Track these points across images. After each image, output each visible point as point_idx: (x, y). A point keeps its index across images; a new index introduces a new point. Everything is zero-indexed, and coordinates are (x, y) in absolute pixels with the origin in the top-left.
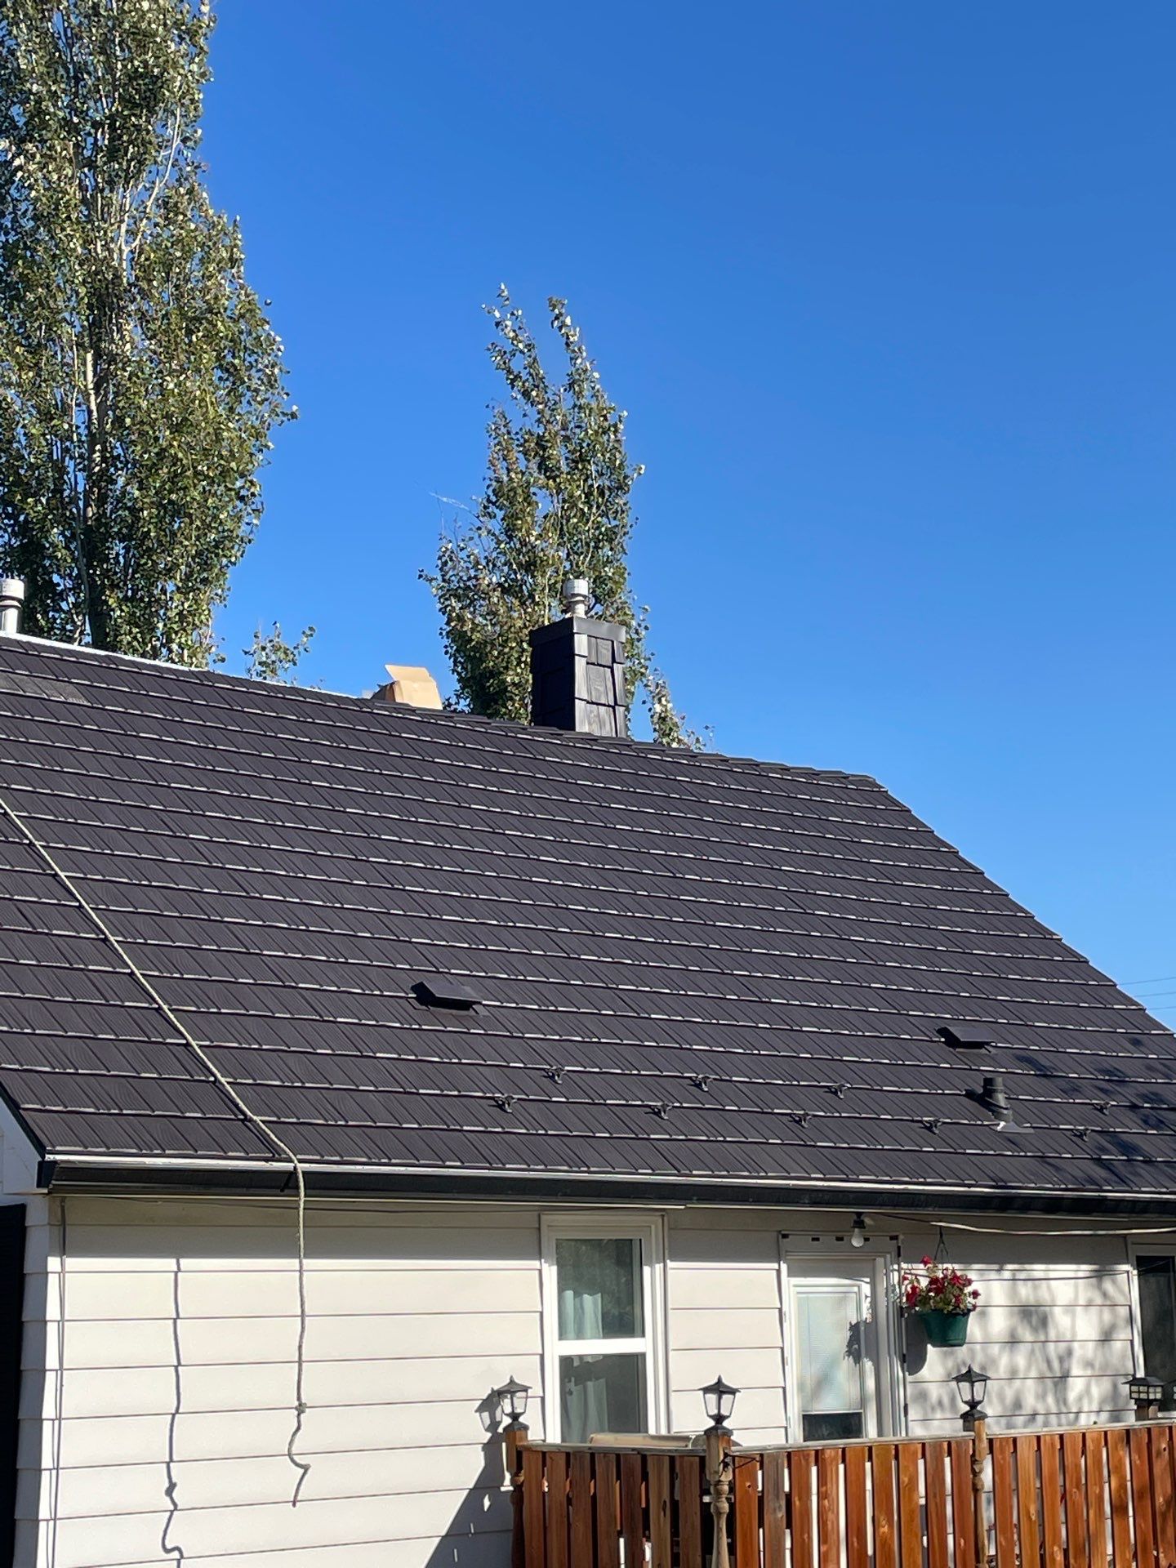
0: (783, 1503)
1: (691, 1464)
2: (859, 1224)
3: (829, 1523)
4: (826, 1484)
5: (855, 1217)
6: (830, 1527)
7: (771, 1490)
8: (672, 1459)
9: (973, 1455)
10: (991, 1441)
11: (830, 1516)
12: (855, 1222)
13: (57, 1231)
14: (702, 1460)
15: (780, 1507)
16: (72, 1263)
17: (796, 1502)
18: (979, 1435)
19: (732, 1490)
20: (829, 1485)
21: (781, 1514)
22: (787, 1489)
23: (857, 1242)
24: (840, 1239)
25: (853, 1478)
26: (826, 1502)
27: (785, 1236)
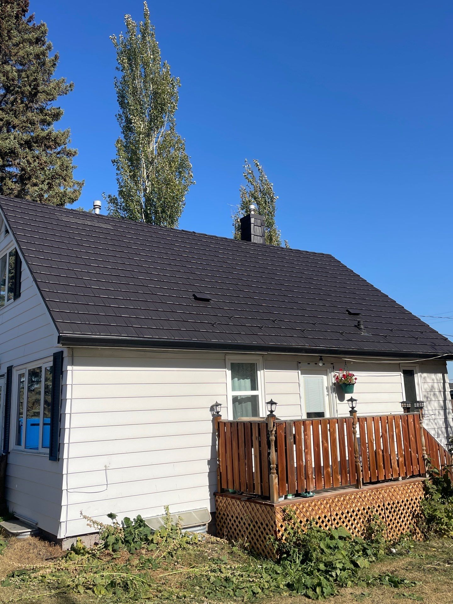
0: (293, 437)
1: (264, 425)
2: (321, 359)
3: (308, 443)
4: (307, 431)
5: (320, 357)
6: (308, 444)
7: (289, 433)
8: (259, 424)
9: (353, 423)
10: (358, 419)
11: (308, 441)
12: (320, 359)
13: (71, 358)
14: (267, 424)
15: (292, 438)
16: (75, 368)
17: (297, 437)
18: (355, 417)
19: (276, 433)
20: (307, 432)
21: (292, 440)
22: (294, 433)
23: (321, 365)
24: (316, 364)
25: (315, 429)
26: (307, 437)
27: (300, 363)
